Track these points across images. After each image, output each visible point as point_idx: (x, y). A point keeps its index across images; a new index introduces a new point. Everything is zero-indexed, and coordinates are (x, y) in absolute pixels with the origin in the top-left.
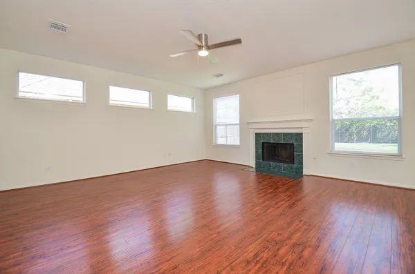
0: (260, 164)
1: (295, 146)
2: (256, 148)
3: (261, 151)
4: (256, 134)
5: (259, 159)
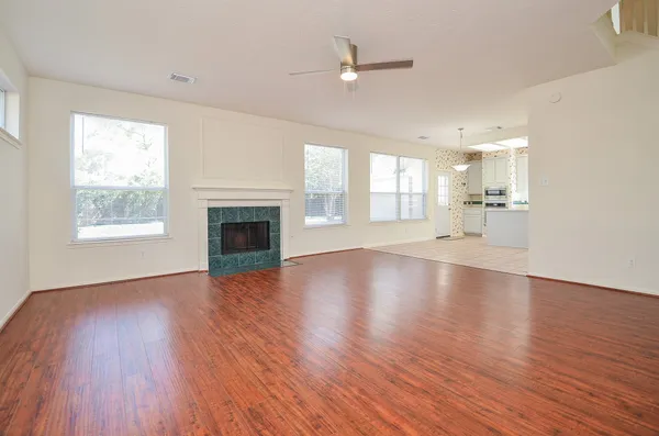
0: (218, 261)
1: (271, 224)
2: (210, 235)
3: (218, 239)
4: (209, 209)
5: (215, 253)
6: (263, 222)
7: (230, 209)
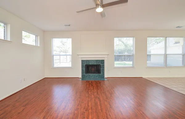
0: (84, 75)
1: (101, 66)
2: (82, 68)
3: (84, 69)
4: (82, 60)
5: (84, 73)
6: (99, 65)
7: (88, 61)
